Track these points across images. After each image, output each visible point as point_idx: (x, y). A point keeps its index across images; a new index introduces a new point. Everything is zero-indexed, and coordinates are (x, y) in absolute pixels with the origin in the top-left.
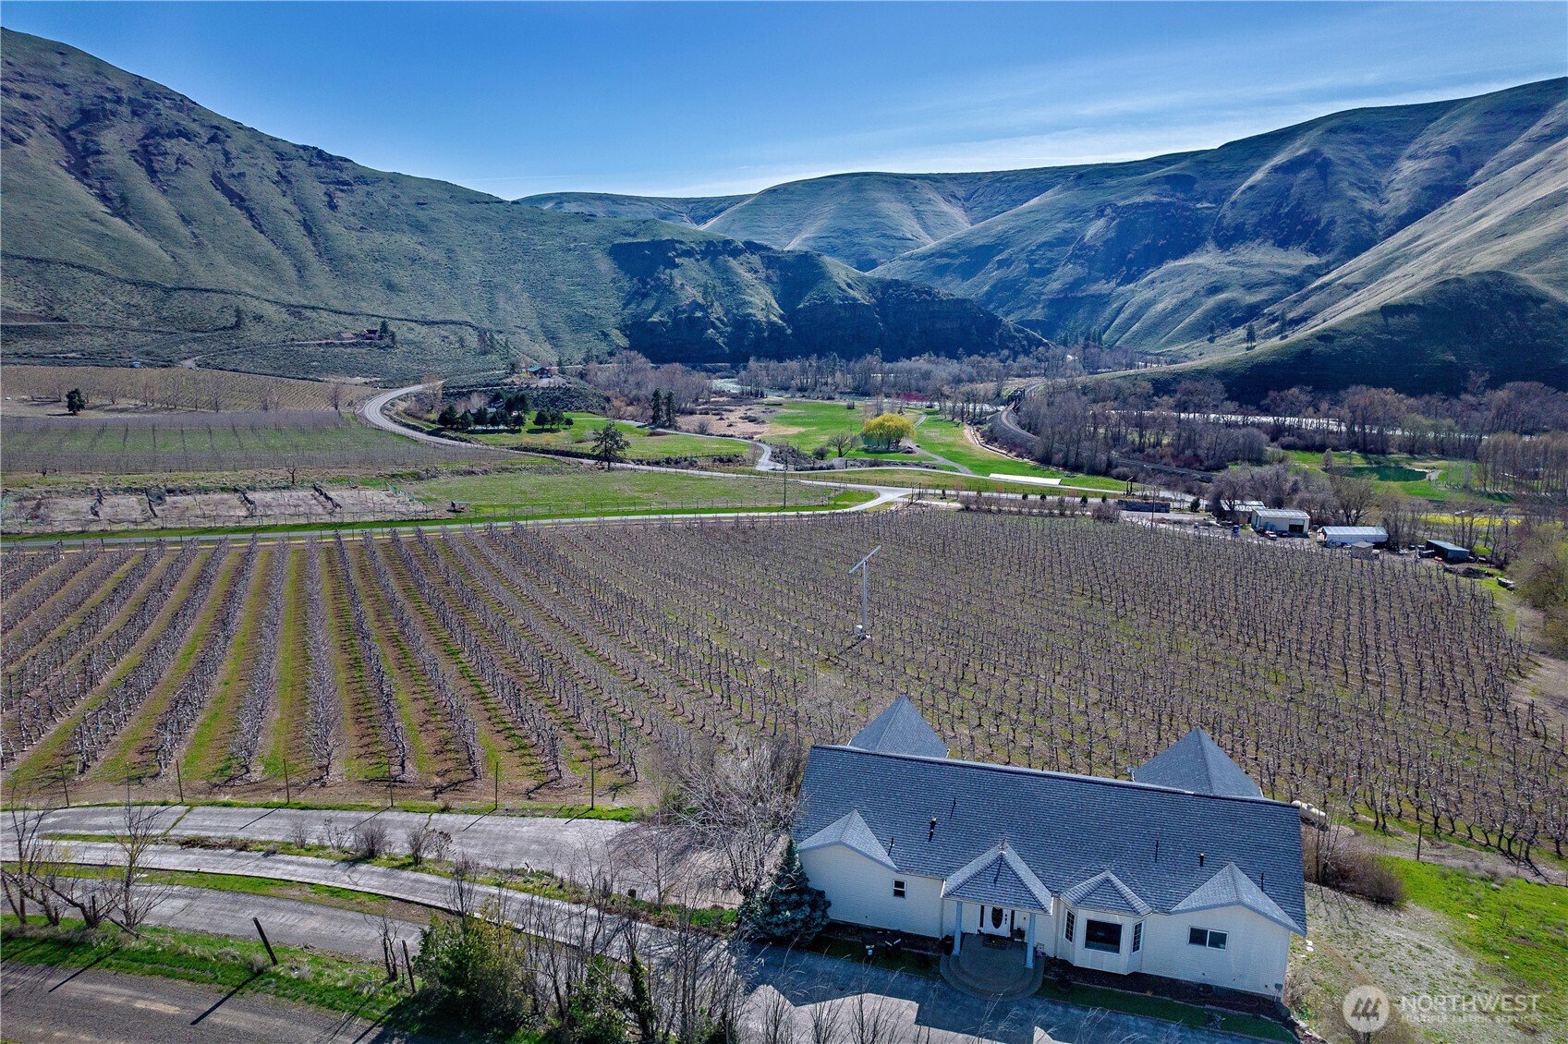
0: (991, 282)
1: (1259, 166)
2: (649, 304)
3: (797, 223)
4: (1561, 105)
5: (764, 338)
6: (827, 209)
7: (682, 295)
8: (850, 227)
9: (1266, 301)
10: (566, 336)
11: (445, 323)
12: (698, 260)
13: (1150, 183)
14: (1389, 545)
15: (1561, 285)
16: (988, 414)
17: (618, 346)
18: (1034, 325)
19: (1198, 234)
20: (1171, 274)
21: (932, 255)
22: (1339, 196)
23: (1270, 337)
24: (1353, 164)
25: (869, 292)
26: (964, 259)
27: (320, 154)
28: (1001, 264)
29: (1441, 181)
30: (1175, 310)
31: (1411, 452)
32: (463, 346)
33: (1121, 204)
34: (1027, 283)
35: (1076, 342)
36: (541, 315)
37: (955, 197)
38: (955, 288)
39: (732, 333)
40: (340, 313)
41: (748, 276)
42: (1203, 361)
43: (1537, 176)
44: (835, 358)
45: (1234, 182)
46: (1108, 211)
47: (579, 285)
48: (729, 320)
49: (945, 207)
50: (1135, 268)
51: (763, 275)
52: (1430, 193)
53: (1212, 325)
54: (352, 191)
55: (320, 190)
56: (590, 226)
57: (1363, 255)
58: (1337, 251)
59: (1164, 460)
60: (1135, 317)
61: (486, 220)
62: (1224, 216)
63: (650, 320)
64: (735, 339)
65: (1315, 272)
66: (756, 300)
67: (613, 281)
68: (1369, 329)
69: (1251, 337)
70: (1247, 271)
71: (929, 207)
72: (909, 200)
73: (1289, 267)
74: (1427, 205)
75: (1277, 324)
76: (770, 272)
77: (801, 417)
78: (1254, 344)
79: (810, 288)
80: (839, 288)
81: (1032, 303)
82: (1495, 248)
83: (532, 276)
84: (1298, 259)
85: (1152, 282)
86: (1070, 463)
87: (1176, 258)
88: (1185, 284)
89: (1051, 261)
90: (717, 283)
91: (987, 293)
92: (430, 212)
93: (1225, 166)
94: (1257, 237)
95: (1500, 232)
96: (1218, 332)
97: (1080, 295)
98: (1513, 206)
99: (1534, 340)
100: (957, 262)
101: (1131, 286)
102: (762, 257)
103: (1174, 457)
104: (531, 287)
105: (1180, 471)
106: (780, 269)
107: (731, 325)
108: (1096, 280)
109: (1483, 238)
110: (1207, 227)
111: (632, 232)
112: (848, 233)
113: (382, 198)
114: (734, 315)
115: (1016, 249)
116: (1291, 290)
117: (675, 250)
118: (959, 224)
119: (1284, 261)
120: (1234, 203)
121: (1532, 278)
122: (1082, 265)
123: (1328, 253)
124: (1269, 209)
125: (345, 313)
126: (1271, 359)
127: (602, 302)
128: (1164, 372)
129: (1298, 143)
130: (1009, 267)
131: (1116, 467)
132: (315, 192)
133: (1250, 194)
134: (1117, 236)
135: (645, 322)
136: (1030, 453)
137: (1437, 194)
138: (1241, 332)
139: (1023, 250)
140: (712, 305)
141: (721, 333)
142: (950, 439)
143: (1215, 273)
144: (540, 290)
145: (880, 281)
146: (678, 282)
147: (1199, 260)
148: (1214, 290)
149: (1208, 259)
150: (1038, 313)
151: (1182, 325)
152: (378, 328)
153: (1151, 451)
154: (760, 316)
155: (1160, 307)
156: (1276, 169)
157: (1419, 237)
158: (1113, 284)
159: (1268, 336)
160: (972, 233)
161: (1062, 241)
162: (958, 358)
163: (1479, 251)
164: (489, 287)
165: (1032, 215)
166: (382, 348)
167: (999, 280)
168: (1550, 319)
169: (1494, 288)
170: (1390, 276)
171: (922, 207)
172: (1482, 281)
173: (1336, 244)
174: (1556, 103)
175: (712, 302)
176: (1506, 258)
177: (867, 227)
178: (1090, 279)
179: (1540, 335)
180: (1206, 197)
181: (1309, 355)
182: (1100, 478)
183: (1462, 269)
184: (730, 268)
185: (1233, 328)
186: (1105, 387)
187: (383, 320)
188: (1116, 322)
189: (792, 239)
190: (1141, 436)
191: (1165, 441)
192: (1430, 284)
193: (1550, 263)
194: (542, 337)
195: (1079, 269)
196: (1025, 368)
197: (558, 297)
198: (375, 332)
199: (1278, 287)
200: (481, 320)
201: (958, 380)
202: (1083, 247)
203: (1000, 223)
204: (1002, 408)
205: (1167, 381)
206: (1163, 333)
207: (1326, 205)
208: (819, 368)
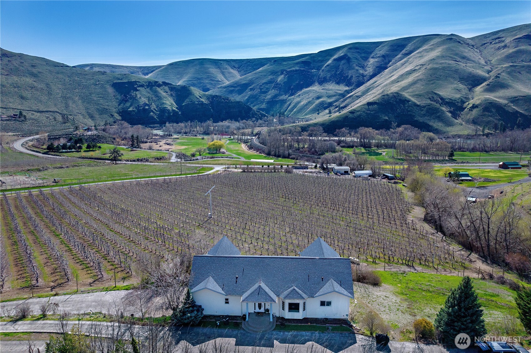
0: (248, 96)
1: (330, 59)
2: (128, 104)
3: (181, 75)
5: (171, 115)
6: (191, 71)
7: (140, 101)
8: (200, 77)
9: (334, 101)
10: (97, 116)
11: (47, 112)
12: (145, 88)
13: (297, 63)
14: (373, 176)
15: (414, 97)
16: (249, 139)
17: (117, 119)
18: (263, 110)
19: (313, 80)
20: (305, 93)
21: (228, 87)
22: (353, 69)
23: (336, 113)
24: (356, 59)
25: (207, 99)
28: (251, 89)
29: (381, 65)
30: (307, 105)
31: (378, 147)
32: (55, 120)
33: (288, 70)
34: (260, 96)
35: (277, 115)
36: (87, 109)
37: (235, 67)
38: (236, 98)
39: (159, 114)
41: (164, 94)
42: (316, 120)
43: (405, 65)
44: (196, 122)
45: (323, 63)
46: (284, 72)
47: (101, 97)
48: (158, 109)
49: (232, 71)
50: (294, 91)
51: (169, 94)
52: (378, 68)
53: (318, 109)
56: (105, 76)
57: (361, 87)
58: (354, 85)
59: (306, 152)
60: (295, 107)
61: (62, 73)
62: (320, 74)
63: (129, 110)
64: (160, 116)
65: (348, 92)
66: (168, 102)
67: (114, 96)
68: (364, 110)
69: (330, 112)
70: (328, 92)
71: (226, 70)
72: (219, 68)
73: (340, 90)
75: (338, 108)
76: (172, 92)
77: (186, 143)
78: (331, 115)
79: (186, 98)
80: (197, 98)
81: (262, 102)
82: (396, 86)
83: (82, 94)
84: (343, 88)
85: (299, 95)
86: (276, 155)
87: (306, 88)
88: (309, 96)
89: (267, 89)
90: (153, 96)
91: (247, 99)
92: (38, 69)
93: (320, 58)
94: (331, 81)
95: (397, 81)
96: (320, 111)
97: (277, 100)
98: (400, 73)
99: (408, 113)
100: (237, 89)
101: (293, 97)
102: (169, 87)
103: (309, 151)
104: (82, 98)
105: (311, 156)
106: (175, 91)
107: (159, 111)
108: (282, 95)
109: (393, 82)
110: (315, 78)
111: (120, 78)
112: (199, 79)
113: (16, 63)
114: (160, 108)
115: (255, 85)
116: (341, 98)
117: (137, 85)
118: (237, 76)
119: (338, 89)
120: (323, 70)
121: (406, 95)
122: (277, 90)
123: (351, 86)
124: (333, 72)
126: (336, 119)
127: (110, 104)
128: (304, 124)
129: (341, 52)
130: (254, 91)
131: (291, 155)
133: (328, 67)
134: (287, 80)
135: (127, 111)
136: (264, 152)
137: (380, 69)
138: (327, 111)
139: (258, 85)
140: (152, 104)
141: (156, 114)
142: (237, 148)
143: (318, 92)
144: (86, 99)
145: (211, 95)
146: (139, 96)
147: (313, 88)
148: (318, 98)
149: (316, 88)
150: (264, 106)
151: (309, 109)
152: (18, 113)
153: (301, 150)
154: (169, 108)
155: (302, 103)
156: (335, 60)
157: (376, 82)
158: (287, 96)
159: (335, 112)
160: (241, 79)
161: (270, 82)
162: (239, 121)
163: (392, 86)
164: (65, 98)
165: (260, 73)
166: (21, 121)
167: (251, 95)
168: (412, 107)
169: (397, 97)
170: (369, 93)
171: (224, 71)
172: (393, 95)
173: (353, 83)
174: (408, 44)
175: (151, 103)
176: (399, 89)
177: (206, 77)
178: (280, 95)
179: (409, 111)
180: (314, 68)
181: (348, 118)
182: (286, 159)
183: (388, 91)
184: (158, 91)
185: (325, 110)
186: (286, 130)
187: (20, 110)
188: (289, 108)
189: (179, 81)
190: (298, 145)
191: (306, 146)
192: (380, 96)
193: (410, 90)
194: (87, 117)
195: (276, 91)
196: (260, 124)
197: (93, 102)
198: (16, 115)
199: (337, 97)
200: (62, 111)
201: (239, 129)
202: (277, 84)
203: (250, 76)
204: (254, 137)
205: (305, 127)
206: (303, 112)
207: (350, 71)
208: (191, 125)
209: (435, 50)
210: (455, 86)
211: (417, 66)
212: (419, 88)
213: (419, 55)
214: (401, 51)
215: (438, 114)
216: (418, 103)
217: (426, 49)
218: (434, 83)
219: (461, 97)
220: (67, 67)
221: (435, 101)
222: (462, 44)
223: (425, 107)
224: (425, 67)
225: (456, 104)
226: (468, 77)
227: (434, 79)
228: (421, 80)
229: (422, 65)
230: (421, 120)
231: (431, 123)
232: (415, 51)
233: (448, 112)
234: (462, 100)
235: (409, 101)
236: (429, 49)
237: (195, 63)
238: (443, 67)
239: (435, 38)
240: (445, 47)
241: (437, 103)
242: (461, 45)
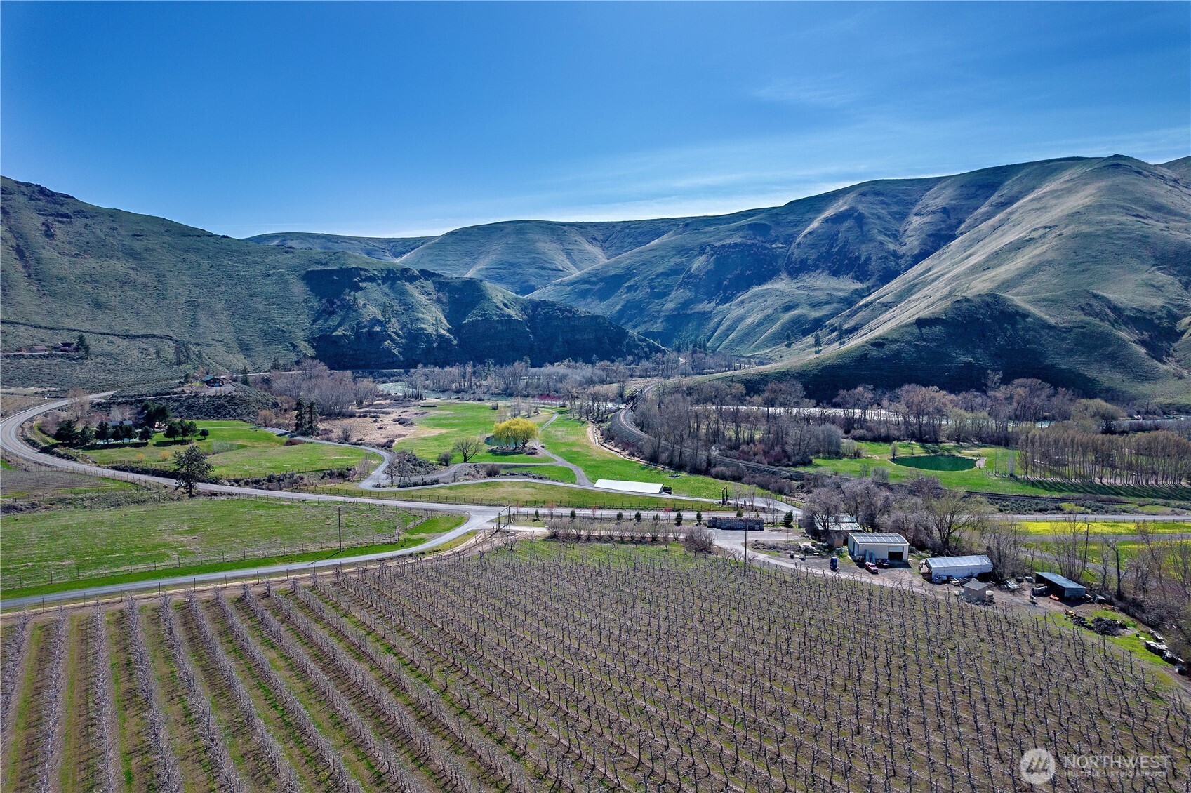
0: (622, 303)
1: (816, 218)
2: (334, 321)
3: (473, 257)
4: (1007, 183)
5: (434, 348)
6: (496, 247)
7: (364, 312)
8: (515, 261)
9: (827, 316)
10: (259, 348)
11: (146, 337)
12: (379, 285)
13: (738, 229)
14: (993, 577)
15: (1036, 304)
16: (611, 411)
17: (305, 356)
18: (654, 335)
19: (774, 267)
20: (756, 296)
21: (577, 282)
22: (872, 240)
23: (831, 343)
24: (879, 217)
25: (522, 310)
26: (601, 285)
27: (42, 191)
28: (629, 289)
29: (939, 230)
30: (760, 324)
31: (958, 441)
32: (159, 357)
33: (717, 244)
34: (649, 303)
35: (687, 349)
36: (238, 330)
37: (595, 239)
38: (597, 308)
39: (407, 344)
40: (40, 327)
41: (422, 298)
42: (784, 363)
43: (1002, 228)
44: (489, 365)
45: (798, 229)
46: (708, 249)
47: (273, 304)
48: (404, 333)
49: (588, 247)
50: (729, 292)
51: (434, 296)
52: (932, 239)
53: (788, 334)
54: (71, 223)
55: (38, 221)
56: (290, 256)
57: (893, 282)
58: (874, 279)
59: (757, 458)
60: (731, 329)
61: (197, 250)
62: (792, 253)
63: (334, 334)
64: (406, 350)
65: (860, 294)
66: (428, 317)
67: (305, 301)
68: (910, 338)
69: (818, 343)
70: (811, 294)
71: (575, 247)
72: (560, 241)
73: (841, 290)
74: (932, 248)
75: (836, 333)
76: (441, 294)
77: (448, 419)
78: (820, 348)
79: (473, 308)
80: (497, 307)
81: (654, 319)
82: (984, 278)
83: (233, 297)
84: (848, 285)
85: (743, 302)
86: (674, 462)
87: (759, 284)
88: (767, 304)
89: (667, 286)
90: (395, 303)
91: (620, 311)
92: (145, 243)
93: (791, 218)
94: (817, 269)
95: (985, 266)
96: (793, 339)
97: (689, 312)
98: (990, 248)
99: (1026, 345)
100: (597, 287)
101: (727, 305)
102: (434, 283)
103: (766, 453)
104: (232, 307)
105: (772, 469)
106: (449, 292)
107: (406, 338)
108: (701, 301)
109: (975, 270)
110: (780, 262)
111: (324, 262)
112: (512, 265)
113: (100, 230)
114: (409, 329)
115: (640, 278)
116: (843, 307)
117: (360, 276)
118: (598, 259)
119: (837, 286)
120: (799, 244)
121: (1018, 299)
122: (690, 289)
123: (868, 280)
124: (824, 249)
125: (45, 328)
126: (837, 362)
127: (293, 319)
128: (753, 374)
129: (841, 202)
130: (635, 291)
131: (715, 466)
132: (33, 223)
133: (810, 237)
134: (714, 268)
135: (330, 336)
136: (640, 452)
137: (938, 239)
138: (810, 339)
139: (645, 278)
140: (389, 321)
141: (397, 344)
142: (573, 438)
143: (788, 295)
144: (240, 309)
145: (531, 302)
146: (361, 302)
147: (776, 286)
148: (788, 308)
149: (782, 285)
150: (658, 326)
151: (766, 334)
152: (75, 342)
153: (744, 447)
154: (431, 330)
155: (749, 321)
156: (827, 220)
157: (929, 270)
158: (713, 304)
159: (830, 342)
160: (607, 266)
161: (675, 271)
162: (593, 363)
163: (973, 280)
164: (194, 306)
165: (652, 252)
166: (74, 360)
167: (628, 301)
168: (1034, 330)
169: (993, 306)
170: (914, 297)
171: (570, 247)
172: (984, 301)
173: (873, 274)
174: (1004, 182)
175: (390, 318)
176: (993, 285)
177: (528, 261)
178: (697, 301)
179: (1029, 342)
180: (778, 240)
181: (866, 359)
182: (701, 477)
183: (964, 292)
184: (407, 291)
185: (804, 336)
186: (706, 387)
187: (79, 334)
188: (717, 333)
189: (469, 270)
190: (737, 433)
191: (758, 435)
192: (948, 303)
193: (1023, 288)
194: (236, 349)
195: (688, 293)
196: (646, 370)
197: (255, 315)
198: (69, 345)
199: (835, 305)
200: (181, 335)
201: (590, 382)
202: (690, 276)
203: (628, 258)
204: (622, 406)
205: (756, 381)
206: (752, 341)
207: (863, 246)
208: (474, 373)
209: (1077, 192)
210: (1145, 276)
211: (1035, 230)
212: (1048, 282)
213: (1038, 205)
214: (987, 198)
215: (1110, 349)
216: (1052, 321)
217: (1052, 192)
218: (1087, 270)
219: (1169, 306)
220: (209, 236)
221: (1097, 315)
222: (1146, 177)
223: (1072, 330)
224: (1056, 232)
225: (1156, 321)
226: (1178, 254)
227: (1084, 260)
228: (1049, 263)
229: (1050, 227)
230: (1063, 363)
231: (1091, 374)
232: (1023, 197)
233: (1134, 342)
234: (1169, 311)
235: (1028, 316)
236: (1062, 190)
237: (506, 231)
238: (1106, 231)
239: (1072, 166)
240: (1104, 184)
241: (1102, 320)
242: (1145, 179)
